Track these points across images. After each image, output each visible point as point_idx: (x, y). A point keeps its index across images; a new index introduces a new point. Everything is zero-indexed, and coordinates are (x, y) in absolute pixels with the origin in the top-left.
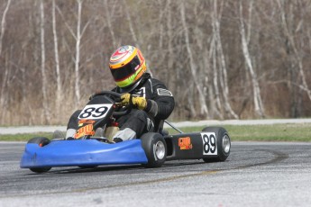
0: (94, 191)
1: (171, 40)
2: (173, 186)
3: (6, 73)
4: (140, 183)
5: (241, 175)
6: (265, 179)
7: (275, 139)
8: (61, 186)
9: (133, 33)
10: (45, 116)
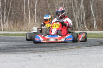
0: (39, 53)
1: (67, 5)
2: (65, 52)
3: (13, 13)
4: (54, 50)
5: (88, 49)
6: (96, 50)
7: (100, 38)
8: (28, 51)
9: (54, 2)
10: (25, 28)
